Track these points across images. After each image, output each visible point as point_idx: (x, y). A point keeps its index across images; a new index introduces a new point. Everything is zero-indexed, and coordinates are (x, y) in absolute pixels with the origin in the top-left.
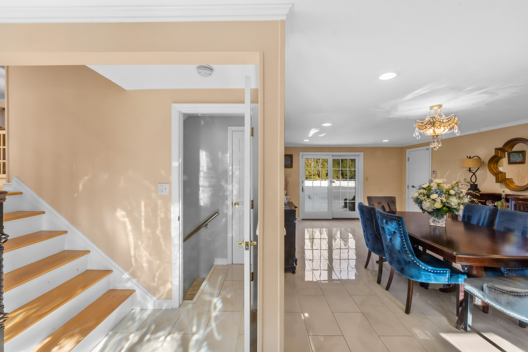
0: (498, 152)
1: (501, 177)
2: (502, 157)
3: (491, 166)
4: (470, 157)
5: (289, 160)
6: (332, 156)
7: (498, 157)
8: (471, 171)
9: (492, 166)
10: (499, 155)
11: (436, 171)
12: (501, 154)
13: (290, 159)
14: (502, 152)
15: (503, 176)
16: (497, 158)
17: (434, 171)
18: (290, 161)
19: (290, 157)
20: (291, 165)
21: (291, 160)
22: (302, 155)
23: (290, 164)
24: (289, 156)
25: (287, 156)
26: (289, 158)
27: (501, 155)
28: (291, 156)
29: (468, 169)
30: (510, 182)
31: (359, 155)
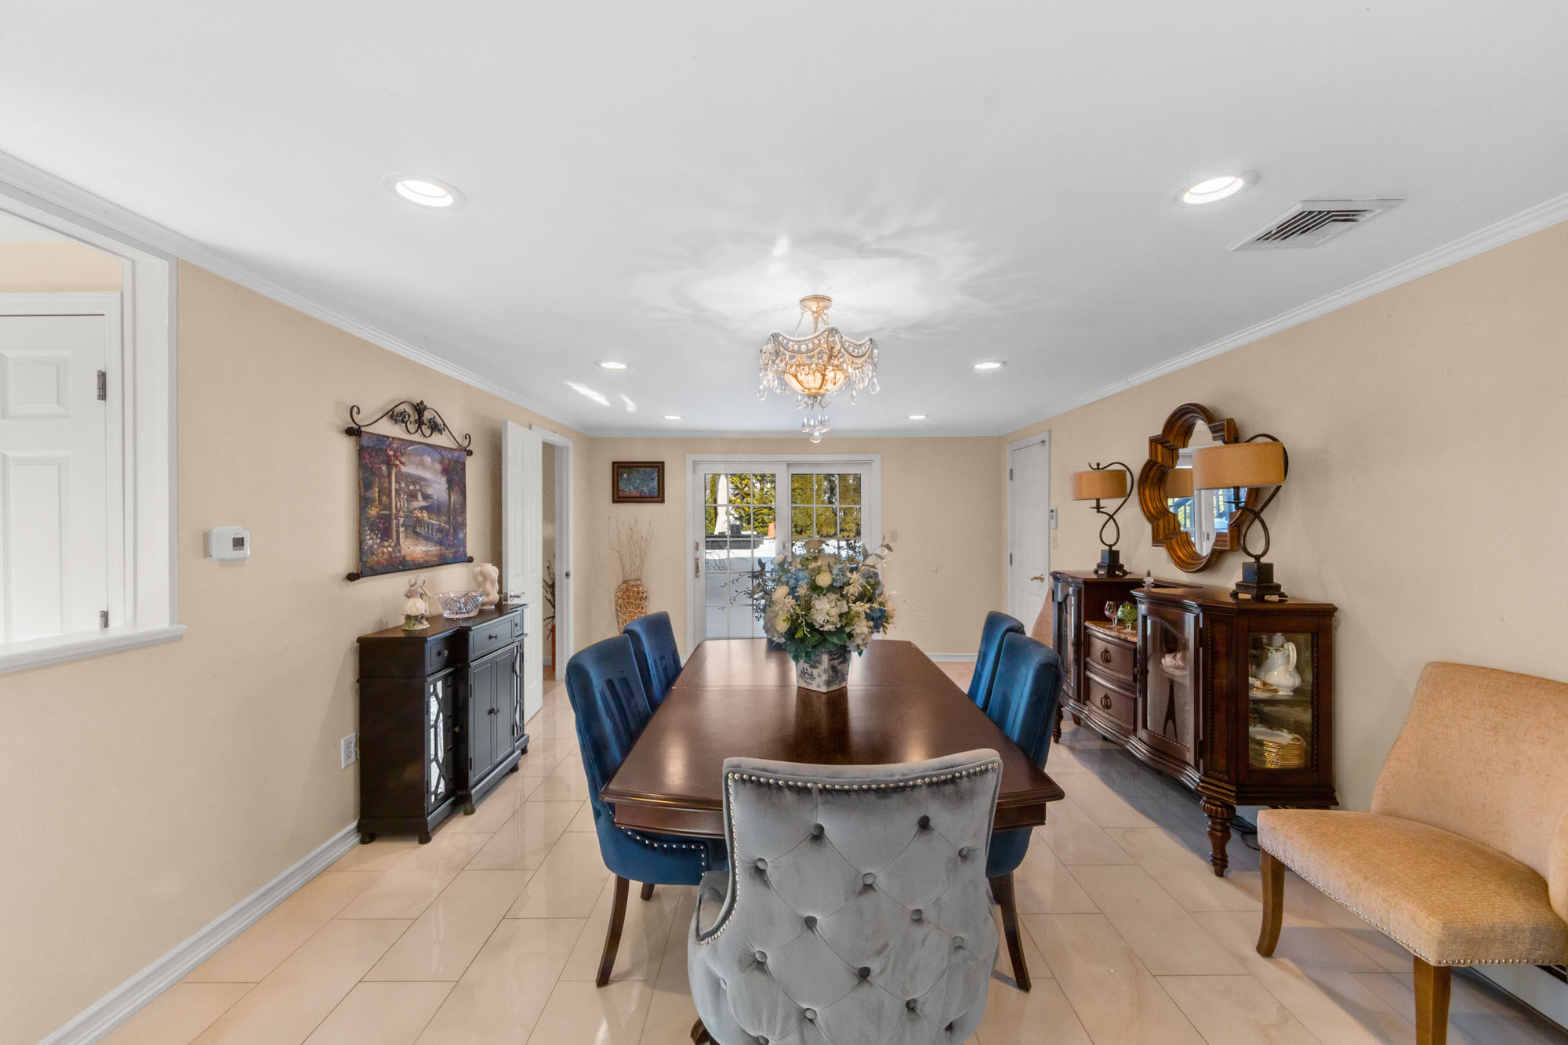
0: (1156, 447)
1: (1164, 527)
2: (1165, 464)
3: (1144, 494)
4: (1098, 464)
5: (653, 479)
6: (786, 466)
7: (1158, 465)
8: (1101, 510)
9: (1147, 492)
10: (1160, 460)
11: (1057, 509)
12: (1162, 454)
13: (656, 474)
14: (1165, 450)
15: (1168, 525)
16: (1155, 468)
17: (1052, 511)
18: (655, 483)
19: (656, 469)
20: (659, 493)
21: (659, 480)
22: (695, 464)
23: (656, 492)
24: (651, 467)
25: (648, 467)
26: (652, 473)
27: (1163, 459)
28: (658, 467)
29: (1095, 505)
30: (1180, 543)
31: (869, 463)
